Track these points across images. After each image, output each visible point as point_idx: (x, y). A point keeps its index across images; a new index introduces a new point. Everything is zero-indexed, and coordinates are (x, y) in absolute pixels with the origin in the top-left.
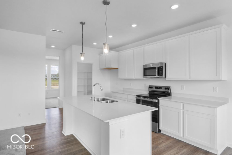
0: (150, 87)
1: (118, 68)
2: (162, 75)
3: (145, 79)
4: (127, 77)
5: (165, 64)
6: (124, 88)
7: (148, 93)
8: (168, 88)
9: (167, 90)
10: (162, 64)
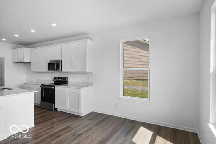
0: (55, 78)
1: (30, 63)
2: (59, 69)
3: (50, 72)
4: (37, 70)
5: (62, 61)
6: (37, 80)
7: (54, 82)
8: (65, 78)
9: (64, 80)
10: (59, 61)
